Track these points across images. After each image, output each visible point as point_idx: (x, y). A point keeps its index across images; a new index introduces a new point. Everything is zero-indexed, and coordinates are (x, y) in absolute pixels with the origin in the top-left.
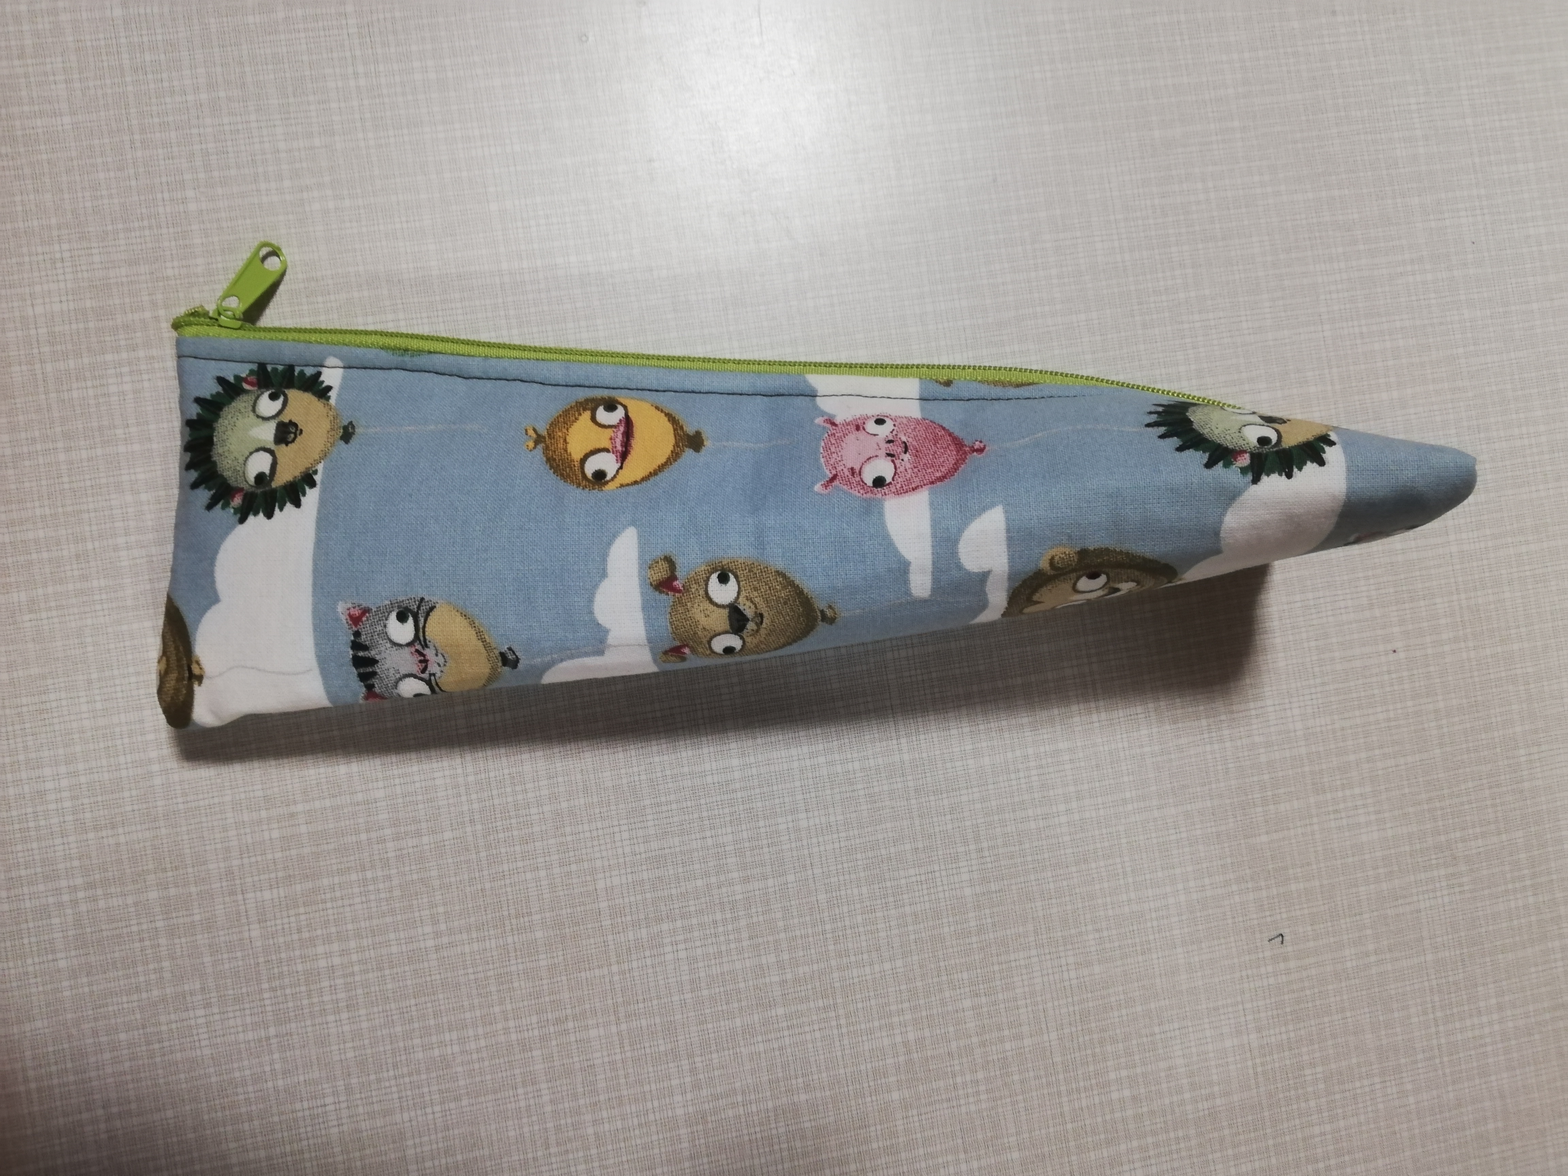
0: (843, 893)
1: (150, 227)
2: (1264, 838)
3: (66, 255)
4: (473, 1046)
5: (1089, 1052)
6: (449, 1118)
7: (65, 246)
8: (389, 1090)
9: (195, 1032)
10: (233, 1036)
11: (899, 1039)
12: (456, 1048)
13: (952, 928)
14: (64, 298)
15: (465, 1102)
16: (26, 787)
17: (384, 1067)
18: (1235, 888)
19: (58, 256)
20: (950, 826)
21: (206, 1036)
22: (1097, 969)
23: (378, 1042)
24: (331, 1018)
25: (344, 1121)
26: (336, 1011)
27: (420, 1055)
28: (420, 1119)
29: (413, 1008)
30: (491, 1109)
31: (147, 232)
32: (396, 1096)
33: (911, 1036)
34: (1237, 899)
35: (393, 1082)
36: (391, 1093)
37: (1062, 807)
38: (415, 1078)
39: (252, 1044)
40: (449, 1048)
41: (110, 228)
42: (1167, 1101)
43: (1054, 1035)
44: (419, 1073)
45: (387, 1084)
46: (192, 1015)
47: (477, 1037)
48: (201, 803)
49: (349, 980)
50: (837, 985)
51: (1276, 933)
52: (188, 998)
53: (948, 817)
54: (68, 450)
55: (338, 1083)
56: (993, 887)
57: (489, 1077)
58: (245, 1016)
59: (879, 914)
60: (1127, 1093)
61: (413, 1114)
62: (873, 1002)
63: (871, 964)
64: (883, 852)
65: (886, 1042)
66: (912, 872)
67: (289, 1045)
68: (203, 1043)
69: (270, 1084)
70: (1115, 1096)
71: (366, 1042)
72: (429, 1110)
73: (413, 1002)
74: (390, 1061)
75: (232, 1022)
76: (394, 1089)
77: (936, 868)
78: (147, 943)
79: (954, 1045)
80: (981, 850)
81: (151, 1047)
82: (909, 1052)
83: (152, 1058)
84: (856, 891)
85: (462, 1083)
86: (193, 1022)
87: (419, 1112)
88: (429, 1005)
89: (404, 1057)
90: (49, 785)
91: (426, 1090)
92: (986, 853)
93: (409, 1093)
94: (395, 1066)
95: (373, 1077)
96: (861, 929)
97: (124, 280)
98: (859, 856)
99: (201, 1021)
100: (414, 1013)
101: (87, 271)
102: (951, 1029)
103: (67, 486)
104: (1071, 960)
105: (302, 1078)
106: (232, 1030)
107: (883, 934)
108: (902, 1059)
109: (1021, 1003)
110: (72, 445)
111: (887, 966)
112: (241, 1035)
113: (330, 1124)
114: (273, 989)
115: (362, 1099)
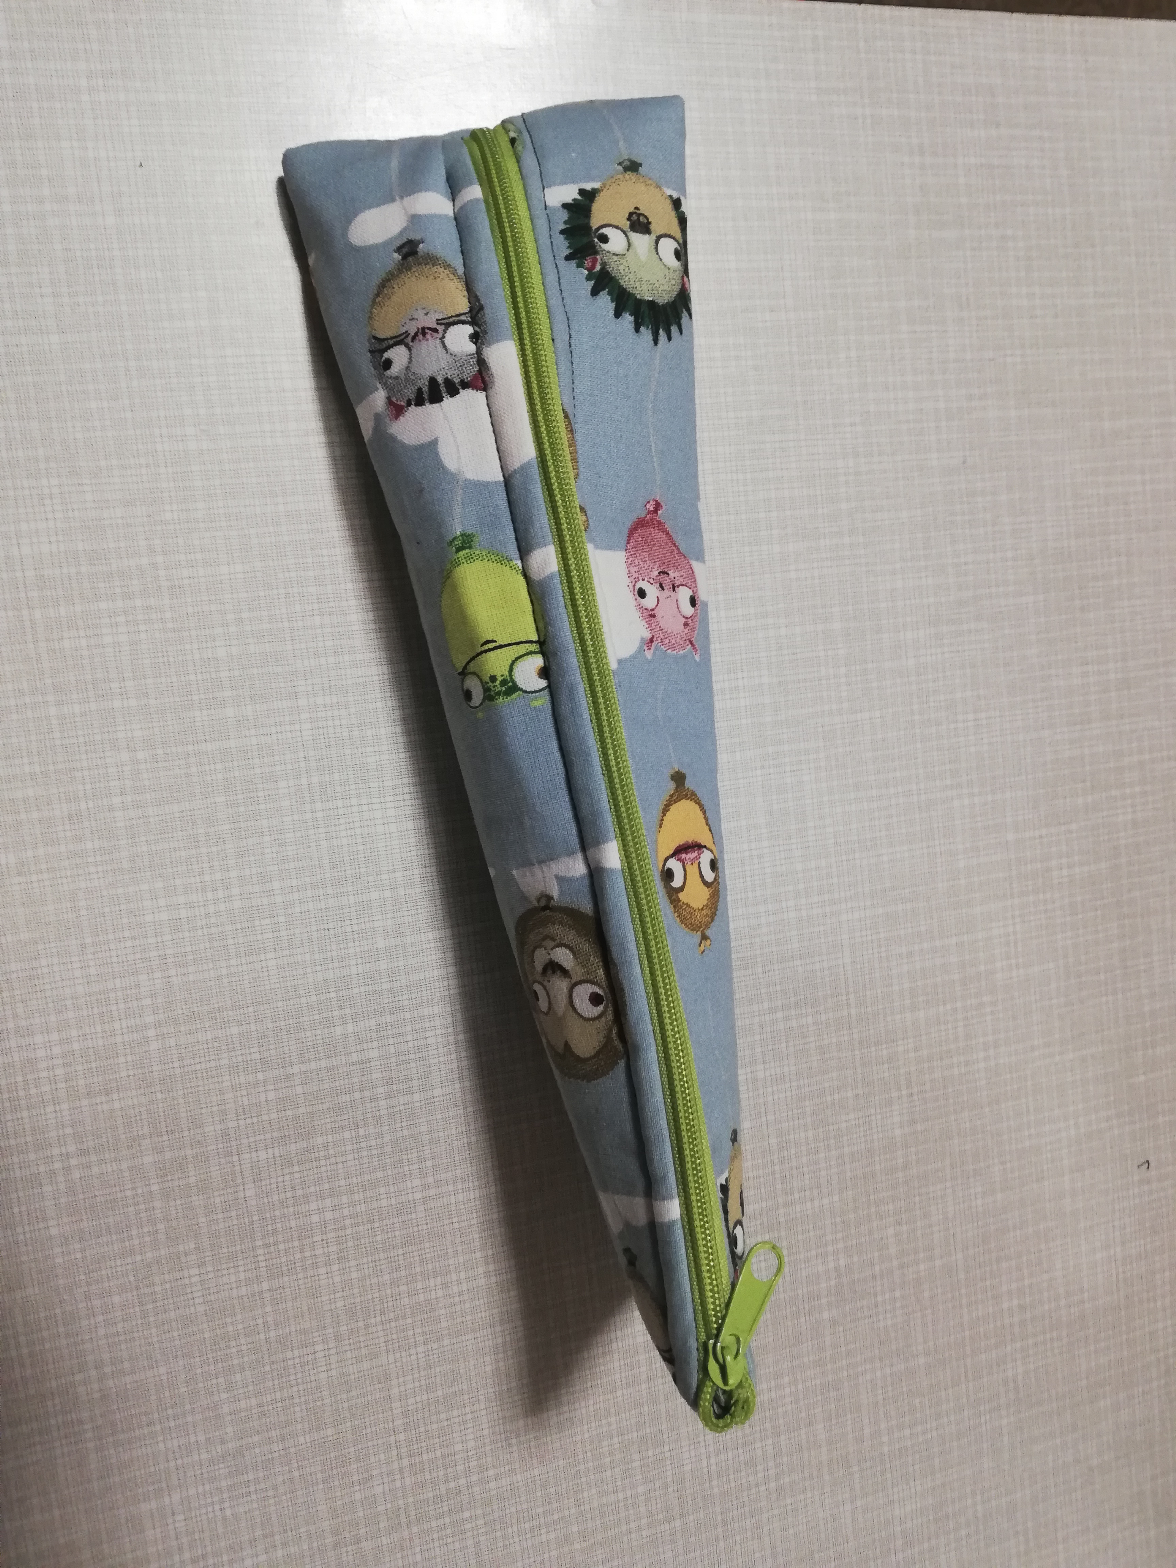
0: (792, 1137)
1: (147, 466)
2: (1142, 1078)
3: (56, 491)
4: (456, 1289)
5: (988, 1269)
6: (431, 1357)
7: (54, 481)
8: (375, 1335)
9: (189, 1291)
10: (226, 1293)
11: (831, 1265)
12: (440, 1293)
13: (883, 1165)
14: (53, 539)
15: (446, 1342)
17: (372, 1313)
18: (1115, 1122)
19: (46, 491)
20: (886, 1074)
21: (200, 1294)
22: (999, 1196)
23: (367, 1291)
24: (322, 1270)
25: (333, 1366)
26: (328, 1263)
27: (406, 1301)
28: (404, 1360)
29: (401, 1257)
30: (470, 1347)
31: (144, 471)
32: (382, 1340)
33: (842, 1262)
34: (1116, 1132)
35: (380, 1328)
36: (378, 1337)
37: (981, 1055)
38: (401, 1322)
39: (245, 1299)
40: (433, 1292)
41: (103, 463)
42: (1046, 1307)
43: (960, 1256)
44: (404, 1317)
45: (374, 1329)
46: (186, 1275)
47: (459, 1282)
48: (198, 1067)
49: (341, 1233)
50: (782, 1219)
51: (1143, 1160)
52: (183, 1259)
53: (886, 1066)
54: (59, 704)
55: (328, 1331)
56: (919, 1127)
57: (469, 1318)
58: (239, 1272)
59: (822, 1155)
60: (1015, 1302)
61: (398, 1355)
62: (812, 1234)
63: (812, 1200)
64: (829, 1099)
65: (821, 1268)
66: (852, 1116)
67: (281, 1298)
68: (197, 1301)
69: (262, 1336)
70: (1005, 1305)
71: (356, 1291)
72: (413, 1351)
73: (401, 1252)
74: (378, 1307)
75: (225, 1279)
76: (381, 1334)
77: (873, 1111)
78: (142, 1207)
79: (877, 1268)
80: (912, 1095)
81: (145, 1308)
82: (839, 1277)
83: (145, 1318)
84: (803, 1135)
85: (444, 1324)
86: (187, 1281)
87: (403, 1354)
88: (416, 1254)
89: (390, 1304)
90: (41, 1053)
91: (411, 1333)
92: (916, 1098)
93: (395, 1336)
94: (382, 1313)
95: (361, 1324)
96: (805, 1169)
97: (120, 521)
98: (807, 1103)
99: (195, 1279)
100: (401, 1262)
101: (79, 509)
102: (876, 1254)
103: (58, 742)
104: (979, 1189)
105: (293, 1329)
106: (226, 1287)
107: (823, 1173)
108: (833, 1283)
109: (935, 1229)
110: (64, 698)
111: (826, 1201)
112: (235, 1290)
113: (320, 1369)
114: (267, 1246)
115: (350, 1344)
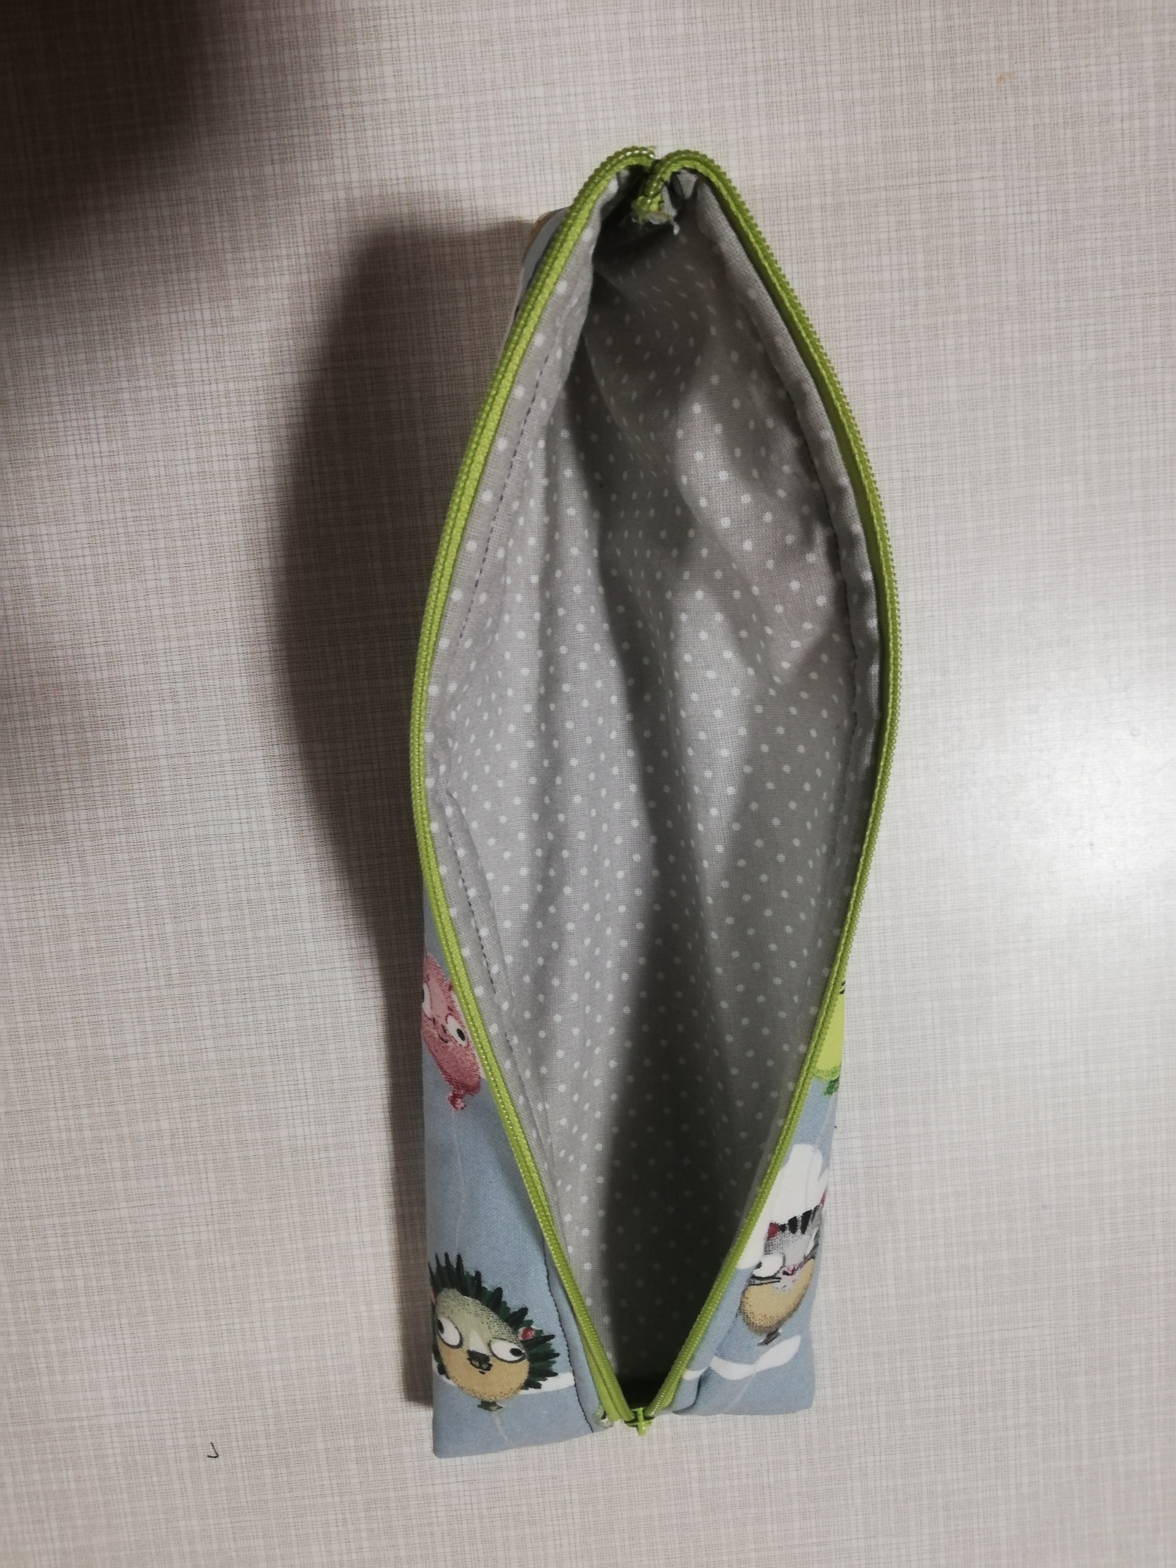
0: (291, 1001)
1: (1058, 309)
2: (321, 1446)
3: (1035, 218)
4: (153, 602)
5: (105, 1249)
6: (78, 572)
7: (1044, 217)
8: (111, 510)
9: (186, 308)
10: (179, 348)
11: (131, 1050)
12: (151, 584)
13: (245, 1114)
14: (988, 212)
15: (93, 590)
16: (460, 142)
17: (137, 507)
18: (270, 1412)
19: (1035, 208)
20: (354, 1118)
21: (181, 319)
22: (193, 1263)
23: (163, 502)
24: (192, 453)
25: (81, 461)
26: (199, 460)
27: (147, 546)
28: (78, 541)
29: (197, 542)
30: (84, 617)
31: (1052, 305)
32: (105, 517)
33: (133, 1064)
34: (258, 1413)
35: (119, 515)
36: (108, 513)
37: (367, 1237)
38: (123, 539)
39: (169, 368)
40: (153, 577)
41: (1061, 266)
42: (49, 1326)
43: (125, 1213)
44: (128, 543)
45: (118, 509)
46: (204, 306)
47: (161, 607)
48: (432, 330)
49: (232, 475)
50: (193, 989)
51: (220, 1451)
52: (223, 303)
53: (364, 1117)
54: (823, 208)
55: (122, 457)
56: (287, 1160)
57: (119, 617)
58: (201, 362)
59: (265, 1038)
60: (59, 1285)
61: (84, 534)
62: (172, 1026)
63: (213, 1027)
64: (332, 1047)
65: (129, 1037)
66: (308, 1075)
67: (167, 407)
68: (174, 316)
69: (125, 384)
70: (57, 1273)
71: (165, 490)
72: (87, 552)
73: (204, 541)
74: (143, 513)
75: (194, 348)
76: (112, 516)
77: (311, 1102)
78: (285, 263)
79: (122, 1108)
80: (327, 1150)
81: (173, 260)
82: (116, 1060)
83: (161, 259)
84: (292, 1015)
85: (114, 588)
86: (197, 306)
87: (85, 541)
88: (200, 558)
89: (145, 528)
90: (462, 167)
91: (109, 550)
92: (323, 1155)
93: (107, 532)
94: (136, 519)
95: (126, 494)
96: (251, 1018)
97: (1003, 279)
98: (328, 1020)
99: (198, 316)
100: (192, 542)
101: (1016, 239)
102: (138, 1106)
103: (784, 204)
104: (204, 1237)
105: (130, 419)
106: (185, 348)
107: (244, 1040)
108: (110, 1052)
109: (162, 1182)
110: (828, 213)
111: (210, 1043)
112: (180, 357)
113: (79, 447)
114: (227, 394)
115: (104, 481)
